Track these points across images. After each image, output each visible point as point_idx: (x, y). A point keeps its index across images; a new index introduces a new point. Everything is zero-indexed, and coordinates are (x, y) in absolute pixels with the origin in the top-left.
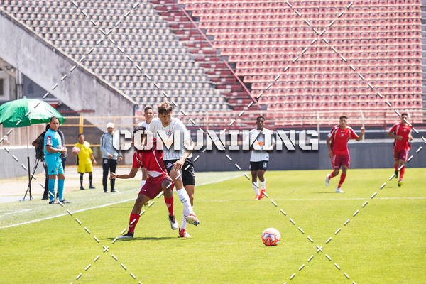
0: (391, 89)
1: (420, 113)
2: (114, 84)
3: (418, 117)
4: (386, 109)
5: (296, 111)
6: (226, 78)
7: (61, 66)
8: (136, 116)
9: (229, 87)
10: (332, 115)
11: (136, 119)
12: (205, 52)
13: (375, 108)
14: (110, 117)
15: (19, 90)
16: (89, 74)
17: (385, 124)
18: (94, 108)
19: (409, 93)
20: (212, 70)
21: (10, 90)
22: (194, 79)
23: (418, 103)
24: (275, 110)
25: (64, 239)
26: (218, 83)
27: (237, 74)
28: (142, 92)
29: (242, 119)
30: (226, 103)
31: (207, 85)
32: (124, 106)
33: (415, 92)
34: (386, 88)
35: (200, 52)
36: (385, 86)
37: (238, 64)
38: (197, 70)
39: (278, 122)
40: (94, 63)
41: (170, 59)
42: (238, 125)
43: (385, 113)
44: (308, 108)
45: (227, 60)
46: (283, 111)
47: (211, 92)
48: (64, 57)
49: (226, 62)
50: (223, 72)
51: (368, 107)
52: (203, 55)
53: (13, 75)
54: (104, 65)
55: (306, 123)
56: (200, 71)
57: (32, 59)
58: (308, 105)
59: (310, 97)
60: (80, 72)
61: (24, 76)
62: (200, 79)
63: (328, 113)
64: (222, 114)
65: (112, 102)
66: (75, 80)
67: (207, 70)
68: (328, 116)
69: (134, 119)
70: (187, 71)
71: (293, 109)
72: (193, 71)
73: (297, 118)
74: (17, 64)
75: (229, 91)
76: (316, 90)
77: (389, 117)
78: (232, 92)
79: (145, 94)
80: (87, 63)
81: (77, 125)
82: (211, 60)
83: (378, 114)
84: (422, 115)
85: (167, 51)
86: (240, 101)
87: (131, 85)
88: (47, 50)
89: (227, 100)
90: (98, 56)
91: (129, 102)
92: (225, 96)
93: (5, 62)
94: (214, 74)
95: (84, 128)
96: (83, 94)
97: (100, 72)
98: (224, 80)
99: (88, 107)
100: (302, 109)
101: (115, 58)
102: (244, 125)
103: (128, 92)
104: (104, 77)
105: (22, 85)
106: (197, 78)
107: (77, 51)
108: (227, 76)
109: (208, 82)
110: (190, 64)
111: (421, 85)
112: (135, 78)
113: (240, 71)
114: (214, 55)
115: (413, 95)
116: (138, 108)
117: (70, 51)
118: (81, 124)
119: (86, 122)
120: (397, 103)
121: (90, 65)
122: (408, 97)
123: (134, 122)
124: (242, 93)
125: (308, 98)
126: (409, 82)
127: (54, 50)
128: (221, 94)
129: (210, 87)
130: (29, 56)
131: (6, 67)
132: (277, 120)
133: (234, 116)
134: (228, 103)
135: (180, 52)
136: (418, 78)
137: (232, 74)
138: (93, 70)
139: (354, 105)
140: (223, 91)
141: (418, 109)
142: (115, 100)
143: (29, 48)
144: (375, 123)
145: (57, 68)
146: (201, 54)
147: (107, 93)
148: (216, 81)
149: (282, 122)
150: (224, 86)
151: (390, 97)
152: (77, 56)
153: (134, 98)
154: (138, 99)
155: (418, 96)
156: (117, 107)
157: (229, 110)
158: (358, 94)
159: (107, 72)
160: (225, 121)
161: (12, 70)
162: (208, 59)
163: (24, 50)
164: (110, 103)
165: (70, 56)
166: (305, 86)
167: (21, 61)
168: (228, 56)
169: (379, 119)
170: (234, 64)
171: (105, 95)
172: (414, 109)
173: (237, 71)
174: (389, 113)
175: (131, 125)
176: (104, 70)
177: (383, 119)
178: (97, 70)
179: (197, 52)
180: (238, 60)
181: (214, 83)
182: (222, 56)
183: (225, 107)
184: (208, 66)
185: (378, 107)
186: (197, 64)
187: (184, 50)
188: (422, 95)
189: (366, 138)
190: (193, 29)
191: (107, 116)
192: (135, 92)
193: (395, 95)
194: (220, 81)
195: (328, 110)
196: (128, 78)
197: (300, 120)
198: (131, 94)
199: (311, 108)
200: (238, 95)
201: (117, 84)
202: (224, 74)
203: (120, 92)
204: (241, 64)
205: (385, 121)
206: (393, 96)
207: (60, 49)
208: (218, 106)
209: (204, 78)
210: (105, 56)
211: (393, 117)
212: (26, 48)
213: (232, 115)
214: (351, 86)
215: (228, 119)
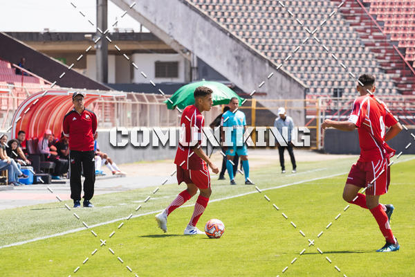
2: (285, 68)
6: (396, 62)
7: (235, 50)
8: (307, 99)
9: (398, 71)
11: (307, 103)
12: (375, 38)
14: (281, 100)
15: (194, 72)
16: (261, 58)
18: (266, 90)
20: (382, 55)
21: (185, 72)
22: (364, 64)
25: (246, 219)
26: (388, 68)
27: (406, 59)
28: (313, 76)
29: (411, 104)
30: (395, 88)
31: (377, 70)
32: (296, 89)
35: (371, 37)
37: (408, 49)
38: (367, 55)
40: (267, 47)
41: (341, 44)
42: (407, 109)
45: (397, 46)
47: (381, 77)
48: (238, 41)
49: (396, 48)
50: (392, 57)
52: (374, 41)
53: (188, 58)
54: (277, 49)
56: (370, 56)
57: (208, 43)
60: (253, 56)
61: (199, 60)
62: (370, 64)
64: (391, 98)
65: (284, 85)
66: (248, 64)
67: (377, 55)
69: (305, 102)
70: (357, 56)
72: (364, 56)
74: (192, 47)
75: (398, 75)
78: (402, 76)
79: (316, 77)
80: (260, 47)
81: (249, 107)
82: (381, 45)
85: (338, 36)
86: (409, 86)
87: (303, 69)
88: (222, 34)
89: (396, 85)
90: (270, 41)
91: (300, 85)
92: (394, 81)
93: (181, 45)
94: (384, 58)
95: (257, 110)
96: (256, 77)
97: (273, 56)
98: (393, 65)
99: (261, 90)
101: (287, 42)
102: (412, 109)
103: (299, 75)
104: (276, 61)
105: (197, 68)
106: (367, 63)
107: (251, 35)
108: (396, 61)
109: (378, 66)
110: (360, 49)
112: (306, 62)
113: (409, 56)
114: (384, 40)
116: (309, 91)
117: (244, 35)
118: (254, 106)
119: (258, 104)
121: (263, 49)
123: (305, 105)
124: (411, 78)
127: (228, 34)
128: (391, 78)
129: (379, 72)
130: (204, 40)
131: (182, 50)
133: (403, 101)
134: (397, 88)
135: (351, 37)
137: (402, 59)
138: (266, 54)
140: (392, 75)
142: (286, 83)
143: (204, 32)
145: (231, 51)
146: (371, 40)
147: (279, 76)
148: (386, 66)
150: (393, 71)
152: (250, 40)
153: (305, 82)
154: (309, 83)
156: (288, 90)
157: (398, 94)
159: (280, 56)
160: (395, 105)
161: (188, 53)
162: (378, 44)
163: (199, 33)
164: (281, 86)
165: (243, 40)
167: (196, 44)
168: (398, 42)
170: (404, 50)
171: (276, 78)
173: (407, 56)
175: (302, 108)
176: (276, 54)
178: (269, 54)
179: (367, 37)
180: (408, 46)
181: (384, 68)
182: (392, 41)
183: (394, 91)
184: (378, 51)
186: (367, 49)
187: (354, 35)
190: (364, 14)
191: (278, 98)
192: (306, 76)
194: (390, 66)
196: (300, 62)
198: (302, 77)
200: (408, 80)
201: (289, 68)
202: (393, 59)
203: (292, 75)
204: (410, 49)
207: (234, 33)
208: (387, 91)
209: (374, 63)
210: (277, 41)
212: (201, 33)
213: (401, 99)
215: (397, 103)
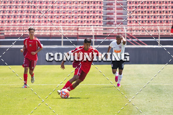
0: (82, 12)
1: (101, 28)
3: (100, 31)
4: (79, 26)
5: (19, 25)
10: (43, 29)
13: (72, 24)
17: (78, 35)
19: (94, 15)
23: (100, 22)
24: (5, 24)
33: (98, 14)
34: (79, 11)
36: (79, 10)
39: (7, 33)
43: (78, 28)
44: (27, 24)
46: (10, 25)
51: (67, 24)
55: (25, 34)
58: (27, 22)
59: (29, 16)
63: (40, 28)
68: (46, 30)
71: (17, 24)
73: (20, 30)
76: (32, 12)
77: (81, 31)
83: (73, 29)
84: (102, 29)
100: (23, 24)
111: (103, 10)
115: (97, 16)
120: (86, 21)
122: (94, 17)
125: (27, 17)
126: (94, 7)
132: (6, 31)
136: (101, 5)
139: (57, 22)
141: (100, 26)
144: (71, 34)
149: (9, 33)
151: (82, 17)
155: (100, 17)
158: (60, 15)
166: (25, 9)
169: (74, 32)
172: (97, 26)
174: (81, 28)
177: (77, 32)
185: (73, 24)
188: (103, 16)
189: (64, 45)
193: (85, 16)
195: (40, 25)
197: (22, 31)
199: (29, 24)
205: (78, 33)
206: (83, 17)
211: (83, 31)
214: (56, 10)
